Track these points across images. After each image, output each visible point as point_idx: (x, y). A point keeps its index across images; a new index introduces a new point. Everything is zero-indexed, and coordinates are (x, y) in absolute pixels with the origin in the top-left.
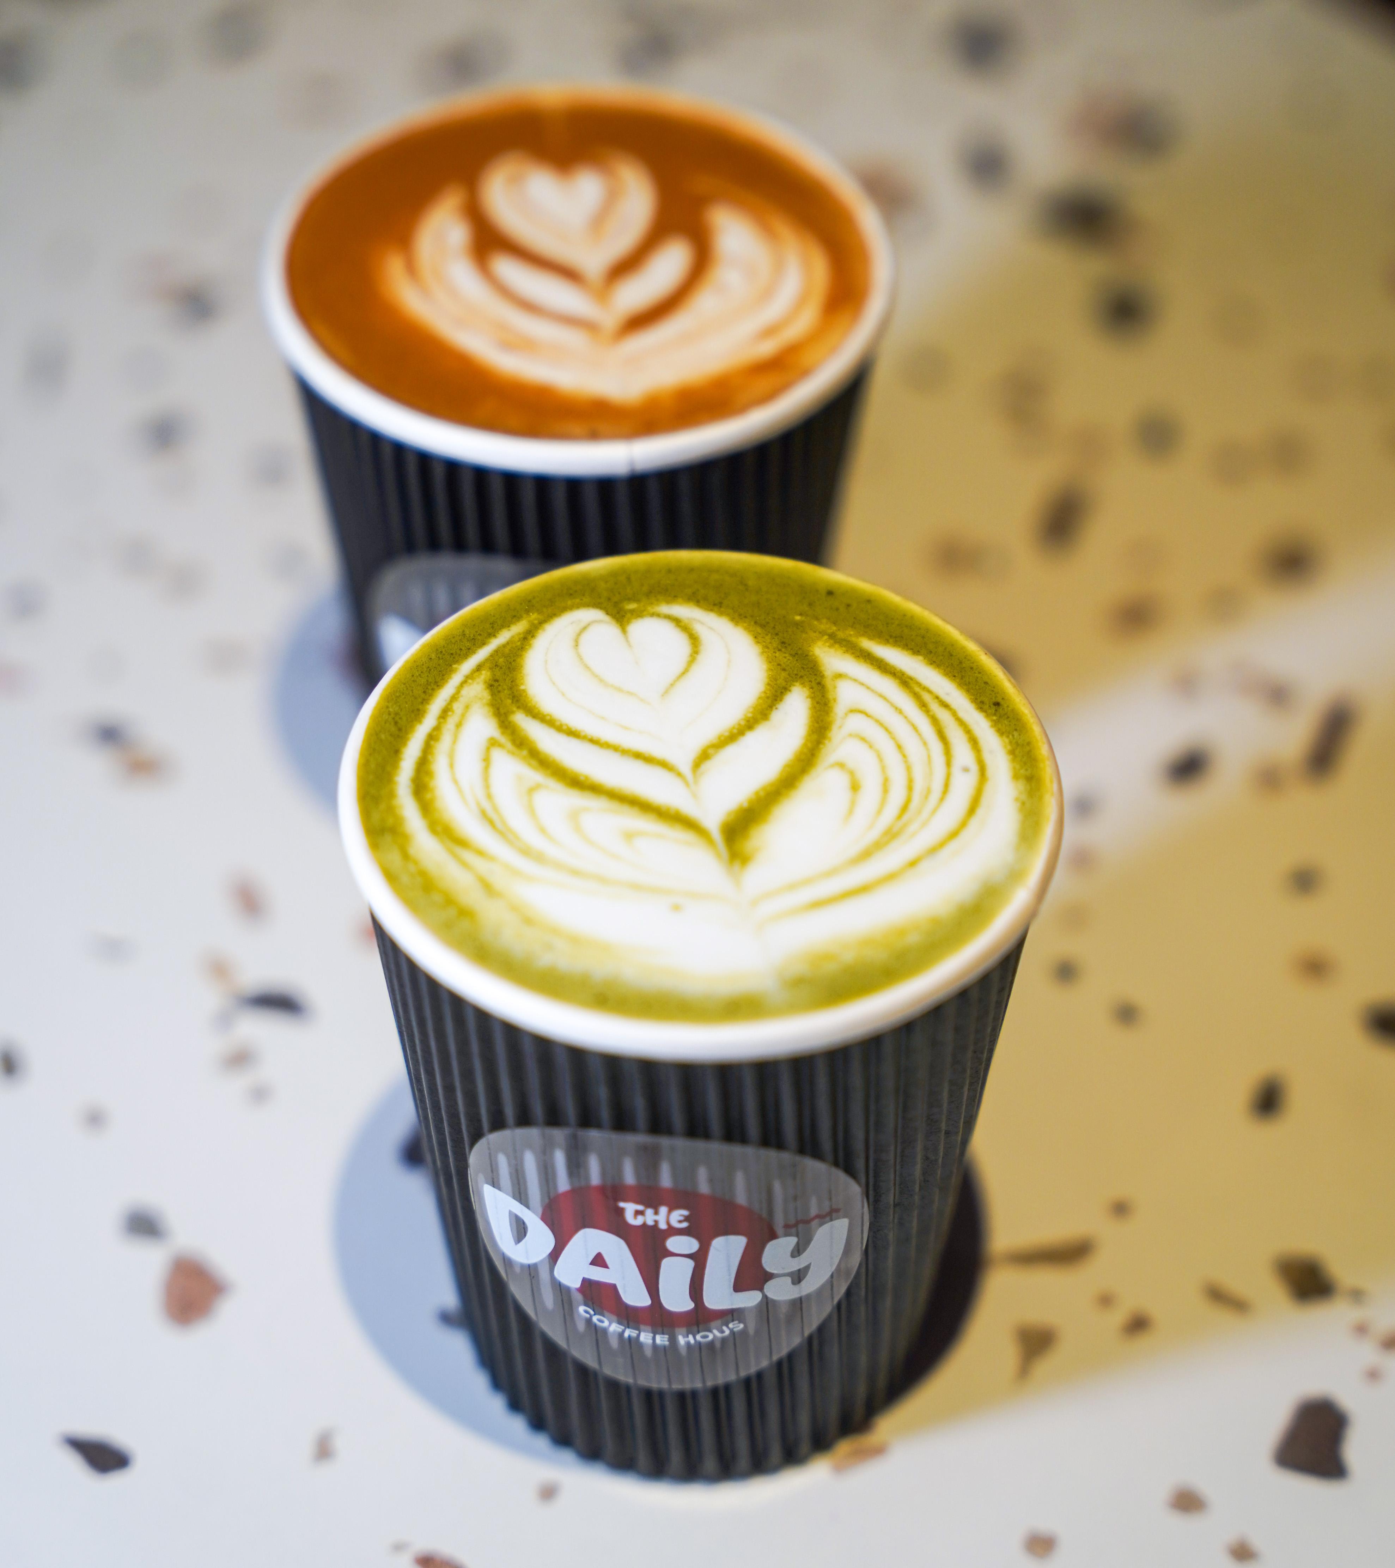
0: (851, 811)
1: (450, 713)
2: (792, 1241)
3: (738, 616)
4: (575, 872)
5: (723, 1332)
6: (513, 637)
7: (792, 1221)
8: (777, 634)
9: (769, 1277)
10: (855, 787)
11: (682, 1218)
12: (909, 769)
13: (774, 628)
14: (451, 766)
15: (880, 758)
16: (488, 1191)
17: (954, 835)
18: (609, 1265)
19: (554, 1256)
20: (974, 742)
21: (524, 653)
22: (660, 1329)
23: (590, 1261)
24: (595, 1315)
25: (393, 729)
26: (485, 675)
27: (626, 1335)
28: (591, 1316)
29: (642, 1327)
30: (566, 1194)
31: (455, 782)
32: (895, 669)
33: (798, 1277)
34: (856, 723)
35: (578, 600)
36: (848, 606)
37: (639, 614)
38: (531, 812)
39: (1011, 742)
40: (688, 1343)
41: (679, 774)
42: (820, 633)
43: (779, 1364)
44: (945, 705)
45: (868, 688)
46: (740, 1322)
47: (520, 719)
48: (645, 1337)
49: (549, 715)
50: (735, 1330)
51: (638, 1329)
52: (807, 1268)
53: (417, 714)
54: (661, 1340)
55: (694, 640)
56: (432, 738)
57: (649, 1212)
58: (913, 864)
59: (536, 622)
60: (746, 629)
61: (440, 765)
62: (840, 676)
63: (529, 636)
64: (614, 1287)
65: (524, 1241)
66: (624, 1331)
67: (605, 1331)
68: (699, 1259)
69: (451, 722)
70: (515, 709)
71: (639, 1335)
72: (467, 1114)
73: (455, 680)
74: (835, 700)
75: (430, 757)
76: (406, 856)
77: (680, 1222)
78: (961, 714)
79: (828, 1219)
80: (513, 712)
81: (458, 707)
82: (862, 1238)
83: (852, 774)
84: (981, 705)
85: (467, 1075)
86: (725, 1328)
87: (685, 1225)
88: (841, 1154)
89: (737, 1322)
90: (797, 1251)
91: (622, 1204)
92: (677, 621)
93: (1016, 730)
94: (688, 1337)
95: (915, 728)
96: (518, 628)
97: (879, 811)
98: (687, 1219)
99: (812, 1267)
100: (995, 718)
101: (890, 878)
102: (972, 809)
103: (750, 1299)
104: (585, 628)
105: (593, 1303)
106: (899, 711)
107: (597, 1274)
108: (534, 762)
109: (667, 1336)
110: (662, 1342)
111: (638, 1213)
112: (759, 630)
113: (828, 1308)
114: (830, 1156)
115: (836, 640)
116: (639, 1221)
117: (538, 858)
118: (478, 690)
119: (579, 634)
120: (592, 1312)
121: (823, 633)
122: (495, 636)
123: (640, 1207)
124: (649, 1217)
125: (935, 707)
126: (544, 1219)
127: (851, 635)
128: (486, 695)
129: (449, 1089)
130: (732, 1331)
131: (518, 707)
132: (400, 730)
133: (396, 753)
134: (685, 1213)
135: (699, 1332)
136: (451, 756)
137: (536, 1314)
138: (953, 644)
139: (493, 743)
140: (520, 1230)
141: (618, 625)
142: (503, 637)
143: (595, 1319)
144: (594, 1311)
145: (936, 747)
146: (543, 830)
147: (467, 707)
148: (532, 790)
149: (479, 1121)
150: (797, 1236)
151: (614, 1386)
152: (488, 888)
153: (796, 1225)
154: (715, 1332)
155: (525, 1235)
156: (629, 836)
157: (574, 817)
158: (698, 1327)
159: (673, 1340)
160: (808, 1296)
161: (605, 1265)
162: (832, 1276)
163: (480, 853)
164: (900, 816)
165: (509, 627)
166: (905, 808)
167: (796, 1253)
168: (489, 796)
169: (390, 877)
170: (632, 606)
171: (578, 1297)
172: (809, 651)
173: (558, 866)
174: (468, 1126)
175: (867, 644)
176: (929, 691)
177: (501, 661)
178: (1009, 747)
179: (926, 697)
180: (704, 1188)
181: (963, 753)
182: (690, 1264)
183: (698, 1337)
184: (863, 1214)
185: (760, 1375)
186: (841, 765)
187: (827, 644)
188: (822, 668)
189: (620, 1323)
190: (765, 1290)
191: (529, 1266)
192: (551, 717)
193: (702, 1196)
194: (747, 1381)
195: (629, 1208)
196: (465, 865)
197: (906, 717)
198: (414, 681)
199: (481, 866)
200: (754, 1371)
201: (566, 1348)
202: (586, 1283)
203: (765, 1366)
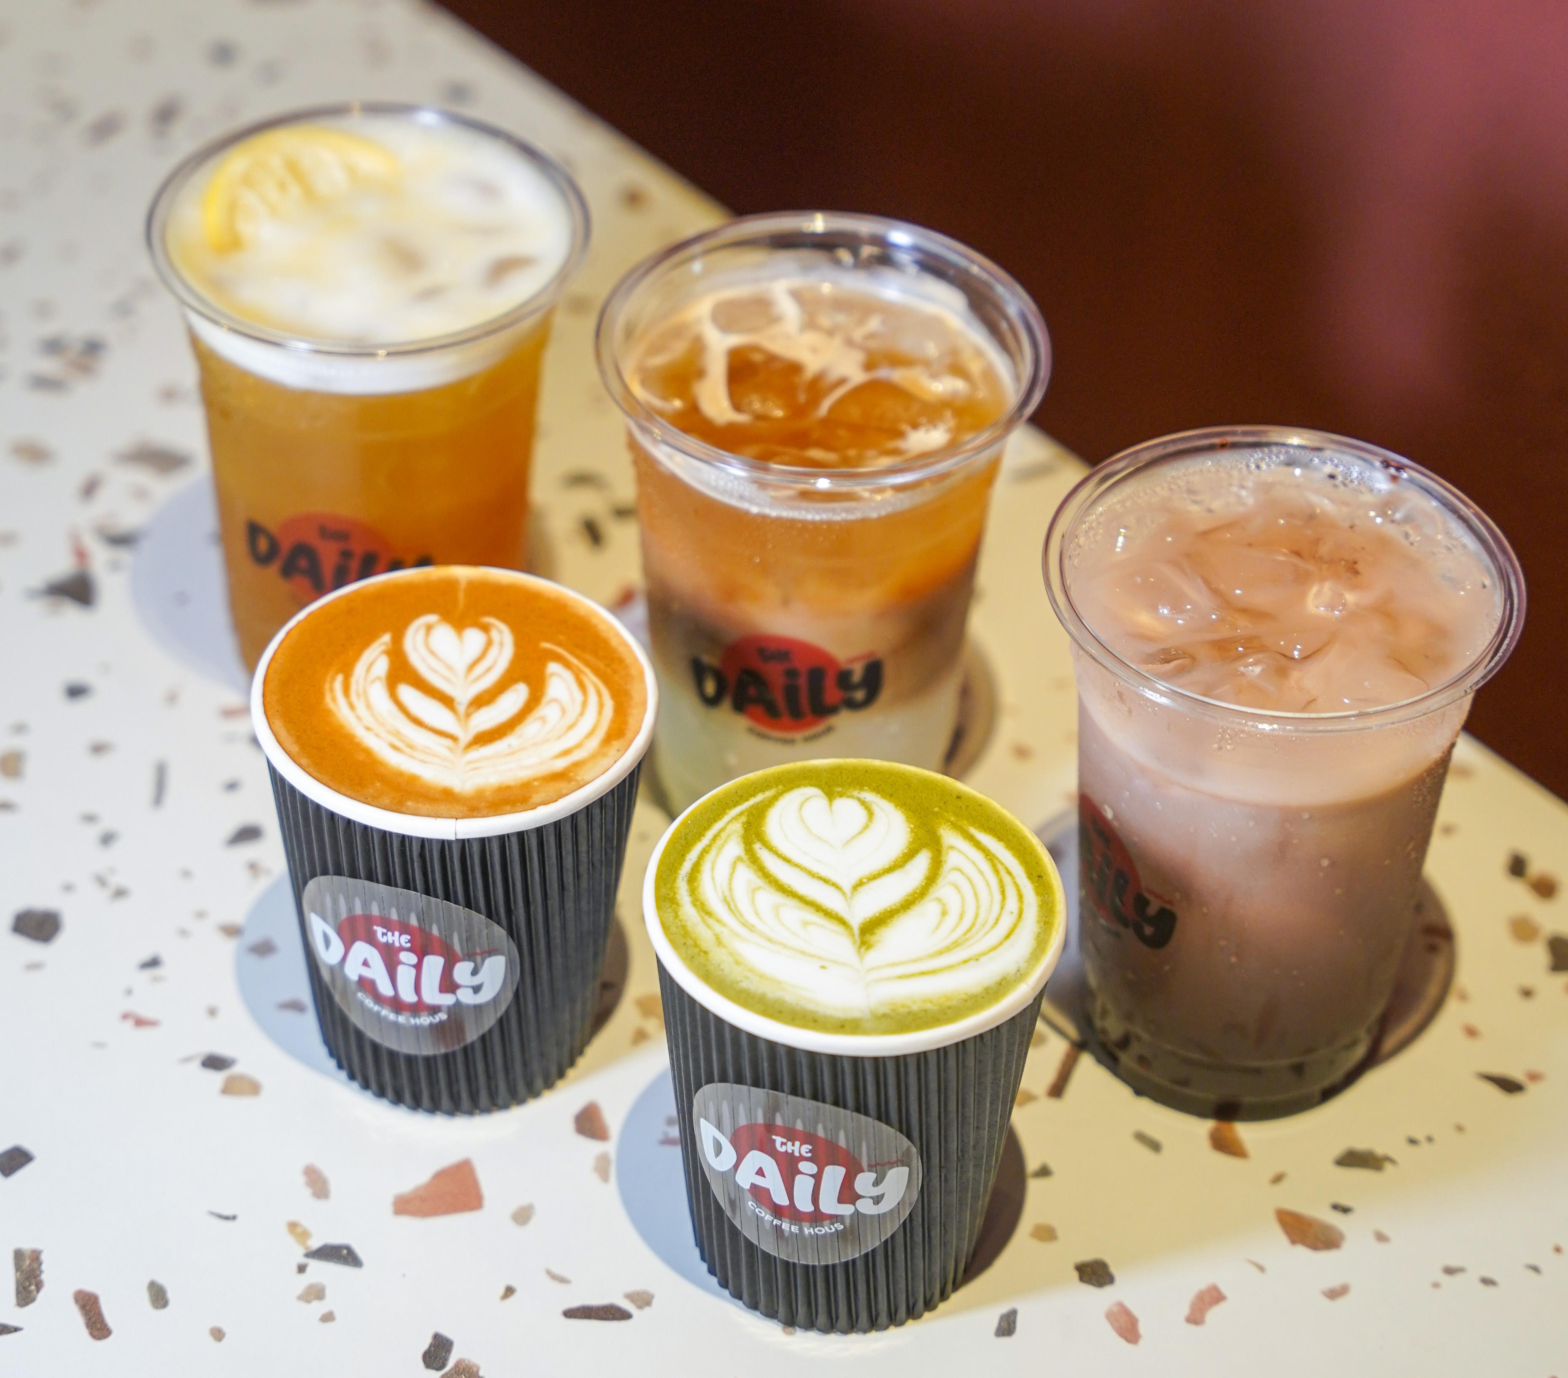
0: (937, 928)
1: (718, 838)
2: (872, 1176)
3: (902, 804)
4: (769, 939)
5: (831, 1229)
6: (764, 798)
7: (873, 1163)
8: (921, 818)
9: (859, 1196)
10: (944, 913)
11: (808, 1150)
12: (978, 907)
13: (920, 814)
14: (712, 869)
15: (963, 899)
16: (702, 1121)
17: (995, 948)
18: (766, 1176)
19: (736, 1166)
20: (1020, 897)
21: (769, 809)
22: (794, 1222)
23: (755, 1172)
24: (757, 1207)
25: (683, 842)
26: (744, 819)
27: (774, 1223)
28: (755, 1208)
29: (783, 1219)
30: (743, 1127)
31: (713, 878)
32: (986, 848)
33: (877, 1200)
34: (955, 876)
35: (808, 782)
36: (968, 806)
37: (841, 795)
38: (753, 902)
39: (1042, 900)
40: (810, 1233)
41: (844, 894)
42: (947, 820)
43: (866, 1255)
44: (1009, 873)
45: (967, 857)
46: (841, 1224)
47: (757, 846)
48: (785, 1226)
49: (775, 847)
50: (838, 1229)
51: (781, 1220)
52: (883, 1195)
53: (700, 835)
54: (795, 1229)
55: (871, 814)
56: (705, 851)
57: (789, 1144)
58: (965, 962)
59: (780, 791)
60: (902, 812)
61: (706, 868)
62: (952, 847)
63: (775, 798)
64: (768, 1191)
65: (720, 1156)
66: (773, 1221)
67: (762, 1218)
68: (817, 1178)
69: (719, 842)
70: (756, 841)
71: (781, 1225)
72: (694, 1072)
73: (726, 819)
74: (945, 862)
75: (701, 862)
76: (676, 916)
77: (807, 1152)
78: (1018, 880)
79: (895, 1165)
80: (755, 843)
81: (724, 835)
82: (918, 1183)
83: (944, 905)
84: (1030, 876)
85: (695, 1048)
86: (832, 1226)
87: (809, 1155)
88: (904, 1126)
89: (839, 1224)
90: (876, 1183)
91: (774, 1137)
92: (863, 803)
93: (1046, 893)
94: (810, 1229)
95: (988, 884)
96: (769, 794)
97: (953, 930)
98: (810, 1151)
99: (885, 1194)
100: (1036, 884)
101: (950, 967)
102: (1008, 936)
103: (847, 1210)
104: (808, 799)
105: (756, 1200)
106: (981, 872)
107: (760, 1181)
108: (760, 874)
109: (798, 1227)
110: (795, 1231)
111: (783, 1144)
112: (911, 813)
113: (897, 1225)
114: (896, 1125)
115: (956, 827)
116: (782, 1149)
117: (751, 928)
118: (737, 827)
119: (804, 802)
120: (756, 1206)
121: (948, 821)
122: (754, 796)
123: (785, 1140)
124: (789, 1148)
125: (1003, 872)
126: (731, 1142)
127: (965, 824)
128: (742, 831)
129: (686, 1057)
130: (836, 1228)
131: (758, 840)
132: (687, 844)
133: (682, 857)
134: (810, 1147)
135: (816, 1227)
136: (713, 864)
137: (725, 1205)
138: (1024, 838)
139: (739, 859)
140: (718, 1149)
141: (828, 800)
142: (759, 797)
143: (757, 1210)
144: (756, 1205)
145: (998, 897)
146: (757, 913)
147: (729, 836)
148: (754, 890)
149: (700, 1078)
150: (876, 1173)
151: (767, 1256)
152: (719, 941)
153: (876, 1165)
154: (826, 1228)
155: (721, 1152)
156: (806, 924)
157: (776, 909)
158: (816, 1223)
159: (801, 1230)
160: (884, 1214)
161: (763, 1175)
162: (899, 1204)
163: (719, 921)
164: (965, 934)
165: (764, 791)
166: (970, 930)
167: (876, 1185)
168: (730, 890)
169: (665, 927)
170: (839, 789)
171: (749, 1194)
172: (936, 830)
173: (762, 935)
174: (694, 1080)
175: (973, 831)
176: (1002, 864)
177: (754, 812)
178: (1040, 903)
179: (1000, 867)
180: (821, 1133)
181: (1012, 903)
182: (812, 1181)
183: (816, 1230)
184: (918, 1166)
185: (854, 1259)
186: (939, 900)
187: (949, 828)
188: (942, 841)
189: (772, 1216)
190: (856, 1205)
191: (722, 1172)
192: (776, 848)
193: (820, 1138)
194: (846, 1262)
195: (779, 1140)
196: (708, 926)
197: (984, 877)
198: (701, 816)
199: (718, 928)
200: (850, 1258)
201: (740, 1229)
202: (753, 1186)
203: (857, 1255)
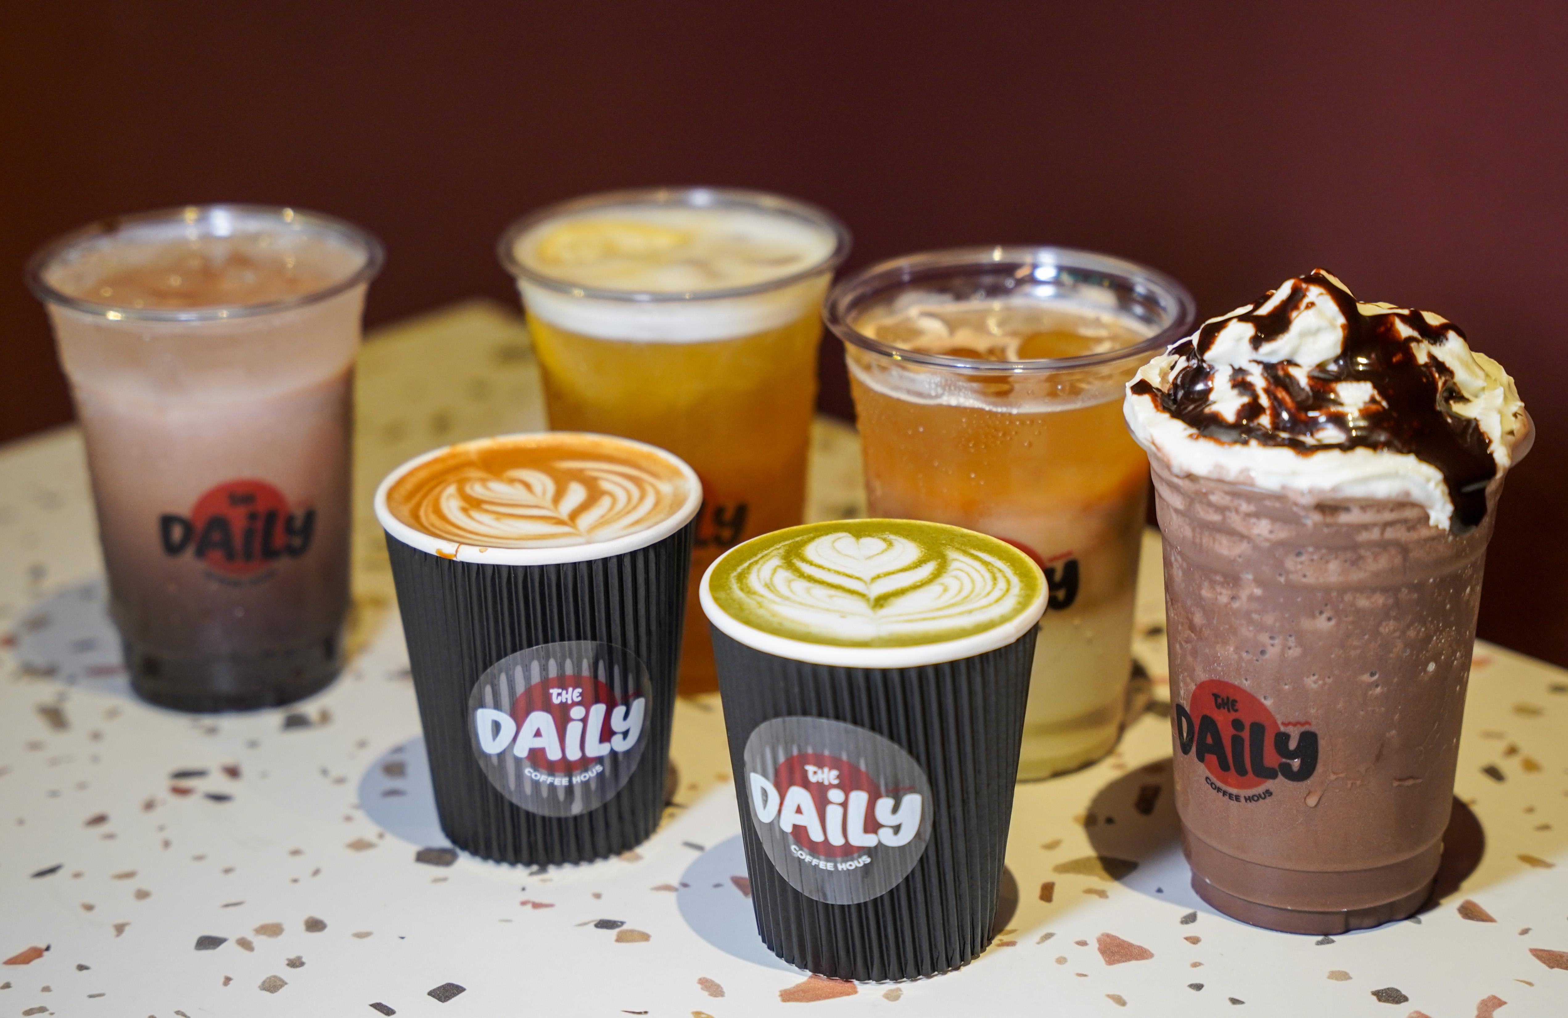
0: (940, 597)
1: (765, 557)
2: (890, 803)
3: (917, 540)
4: (801, 604)
5: (860, 863)
6: (805, 538)
7: (890, 788)
8: (931, 546)
9: (881, 826)
10: (946, 591)
11: (835, 776)
12: (973, 587)
13: (930, 544)
14: (758, 572)
15: (962, 584)
16: (752, 774)
17: (987, 606)
18: (804, 812)
19: (780, 811)
20: (1008, 583)
21: (807, 543)
22: (829, 858)
23: (794, 812)
25: (738, 560)
26: (787, 548)
27: (814, 863)
28: (797, 852)
29: (821, 857)
30: (783, 766)
31: (758, 577)
32: (983, 560)
33: (897, 830)
34: (957, 573)
37: (867, 536)
38: (789, 587)
40: (843, 869)
41: (864, 582)
43: (891, 892)
44: (1001, 573)
45: (967, 564)
46: (868, 858)
47: (795, 560)
48: (823, 864)
51: (818, 858)
52: (901, 825)
54: (830, 866)
55: (890, 545)
56: (754, 564)
57: (820, 772)
59: (818, 535)
60: (917, 544)
61: (753, 572)
62: (955, 560)
63: (812, 538)
64: (806, 829)
65: (767, 806)
66: (813, 860)
67: (804, 862)
68: (845, 807)
69: (764, 560)
71: (820, 863)
73: (771, 549)
74: (949, 566)
75: (749, 569)
76: (729, 595)
77: (834, 780)
78: (1007, 575)
79: (909, 791)
81: (769, 556)
82: (929, 811)
83: (946, 587)
84: (1018, 574)
86: (860, 860)
87: (837, 782)
89: (866, 857)
90: (894, 811)
91: (807, 768)
92: (885, 540)
94: (843, 864)
95: (983, 577)
96: (808, 536)
97: (953, 597)
98: (837, 777)
99: (903, 824)
100: (1022, 577)
102: (996, 602)
103: (872, 841)
104: (841, 538)
105: (798, 842)
106: (978, 572)
107: (799, 821)
108: (796, 573)
109: (832, 864)
110: (831, 868)
111: (814, 773)
112: (923, 544)
113: (915, 861)
114: (906, 746)
115: (959, 550)
116: (815, 779)
117: (786, 598)
118: (781, 552)
119: (836, 540)
120: (798, 850)
121: (953, 547)
122: (796, 538)
123: (815, 769)
124: (820, 776)
126: (774, 786)
127: (966, 549)
128: (784, 554)
130: (864, 862)
131: (797, 558)
132: (741, 560)
134: (836, 772)
135: (848, 861)
137: (774, 861)
139: (780, 567)
140: (765, 798)
141: (856, 539)
142: (800, 538)
143: (799, 854)
144: (799, 848)
145: (990, 582)
146: (791, 592)
147: (773, 556)
148: (790, 582)
150: (893, 799)
151: (810, 903)
153: (893, 791)
154: (856, 862)
155: (768, 801)
157: (809, 590)
158: (847, 858)
159: (836, 867)
160: (905, 847)
161: (802, 813)
162: (916, 836)
163: (762, 596)
164: (962, 599)
165: (805, 535)
166: (966, 597)
167: (894, 813)
168: (771, 581)
171: (791, 839)
172: (943, 552)
173: (794, 601)
174: (742, 732)
175: (973, 551)
176: (996, 568)
177: (797, 544)
178: (1023, 586)
179: (993, 569)
180: (844, 757)
181: (1001, 586)
182: (841, 811)
183: (848, 865)
184: (928, 793)
185: (882, 897)
186: (942, 584)
187: (954, 550)
188: (948, 557)
189: (810, 855)
190: (879, 836)
191: (769, 823)
192: (810, 561)
193: (844, 760)
194: (875, 900)
195: (810, 770)
197: (980, 574)
199: (760, 599)
200: (879, 895)
201: (787, 881)
202: (795, 827)
203: (884, 893)
